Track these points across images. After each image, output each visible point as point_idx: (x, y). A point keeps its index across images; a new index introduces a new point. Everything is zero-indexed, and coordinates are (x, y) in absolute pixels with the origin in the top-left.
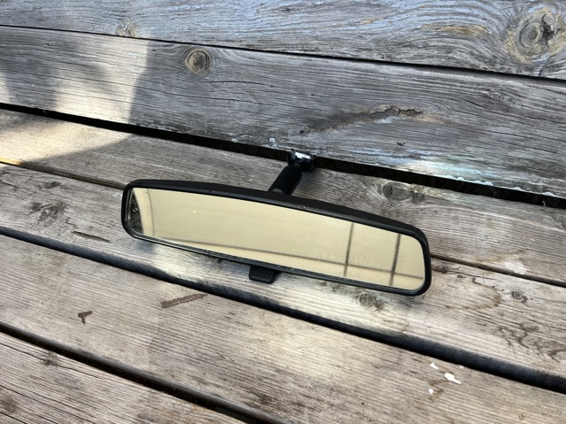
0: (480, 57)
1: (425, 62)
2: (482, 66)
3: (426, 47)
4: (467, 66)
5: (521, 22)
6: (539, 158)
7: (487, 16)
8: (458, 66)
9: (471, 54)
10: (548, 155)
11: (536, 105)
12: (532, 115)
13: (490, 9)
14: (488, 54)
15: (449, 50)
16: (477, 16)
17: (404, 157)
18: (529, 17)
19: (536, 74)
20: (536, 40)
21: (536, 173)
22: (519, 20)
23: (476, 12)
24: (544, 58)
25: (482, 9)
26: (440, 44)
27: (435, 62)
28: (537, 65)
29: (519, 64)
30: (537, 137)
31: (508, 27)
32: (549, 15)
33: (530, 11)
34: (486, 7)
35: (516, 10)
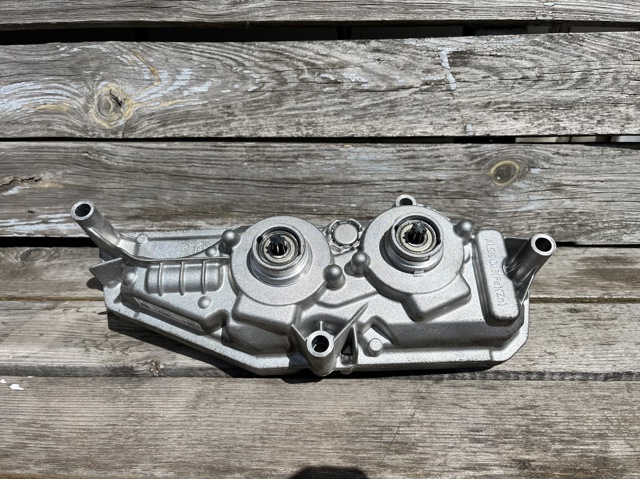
0: (74, 127)
1: (32, 135)
2: (78, 134)
3: (30, 123)
4: (66, 135)
5: (96, 97)
6: (147, 206)
7: (68, 94)
8: (59, 136)
9: (67, 126)
10: (151, 201)
11: (127, 160)
12: (128, 170)
13: (69, 88)
14: (79, 124)
15: (49, 124)
16: (61, 95)
17: (38, 223)
18: (100, 92)
19: (120, 136)
20: (111, 109)
21: (149, 219)
22: (93, 95)
23: (59, 92)
24: (122, 122)
25: (63, 89)
26: (40, 119)
27: (40, 134)
28: (119, 128)
29: (105, 130)
30: (139, 188)
31: (87, 102)
32: (113, 89)
33: (99, 87)
34: (65, 87)
35: (89, 88)
